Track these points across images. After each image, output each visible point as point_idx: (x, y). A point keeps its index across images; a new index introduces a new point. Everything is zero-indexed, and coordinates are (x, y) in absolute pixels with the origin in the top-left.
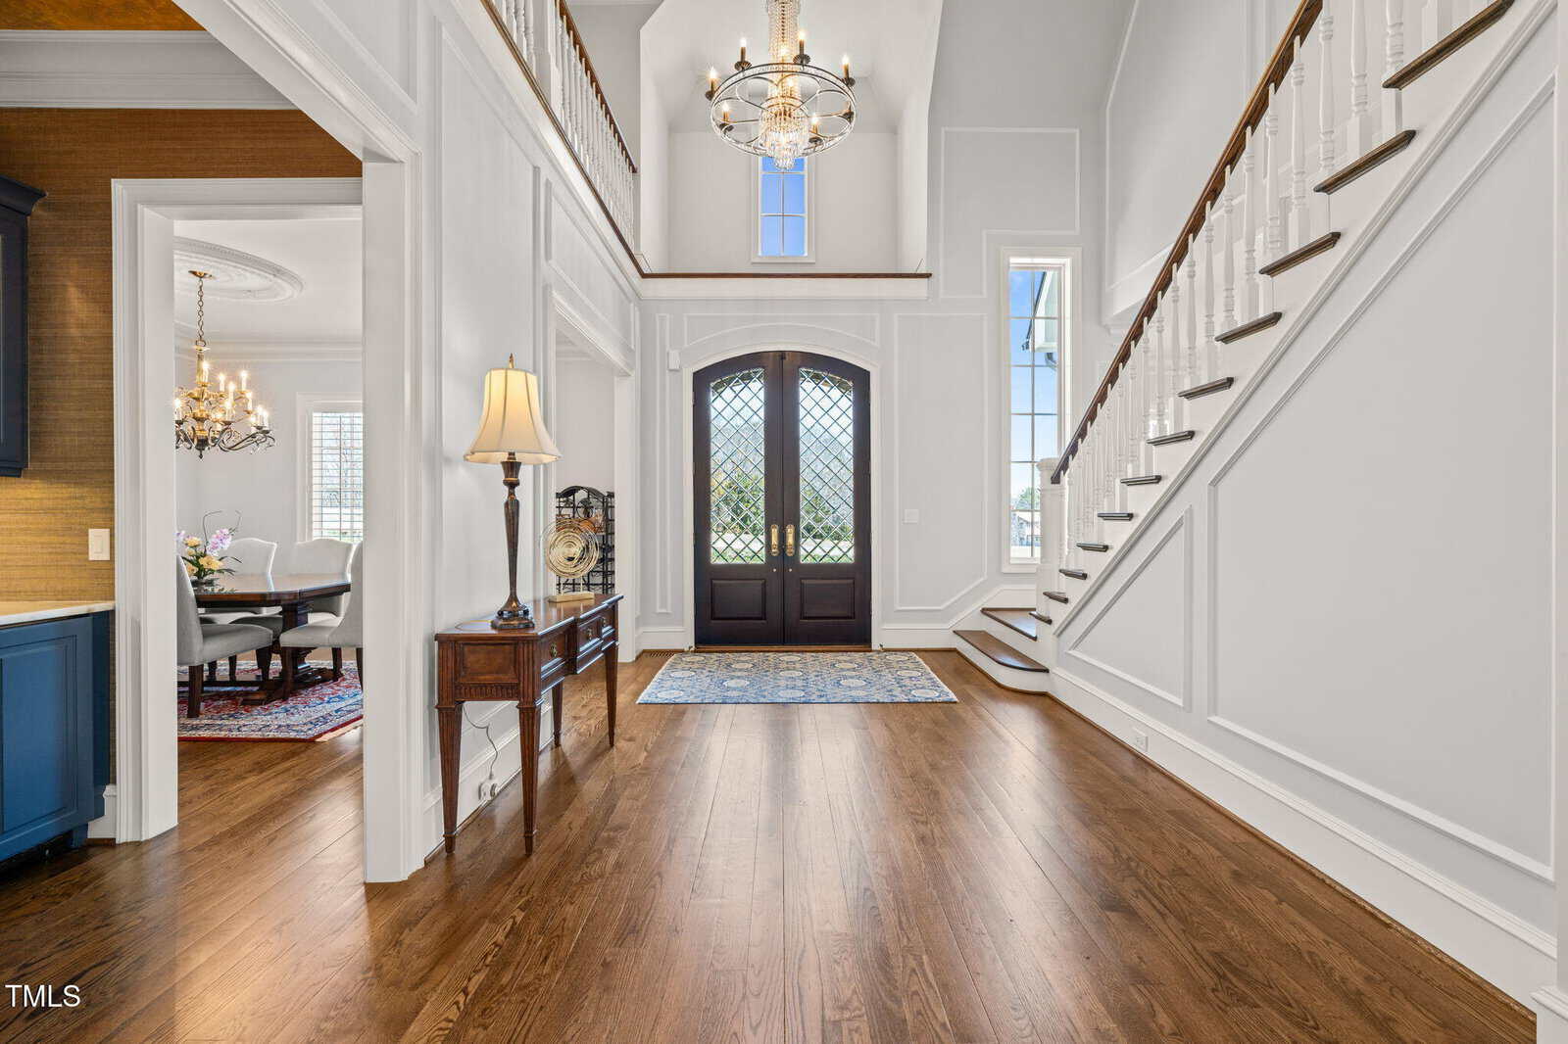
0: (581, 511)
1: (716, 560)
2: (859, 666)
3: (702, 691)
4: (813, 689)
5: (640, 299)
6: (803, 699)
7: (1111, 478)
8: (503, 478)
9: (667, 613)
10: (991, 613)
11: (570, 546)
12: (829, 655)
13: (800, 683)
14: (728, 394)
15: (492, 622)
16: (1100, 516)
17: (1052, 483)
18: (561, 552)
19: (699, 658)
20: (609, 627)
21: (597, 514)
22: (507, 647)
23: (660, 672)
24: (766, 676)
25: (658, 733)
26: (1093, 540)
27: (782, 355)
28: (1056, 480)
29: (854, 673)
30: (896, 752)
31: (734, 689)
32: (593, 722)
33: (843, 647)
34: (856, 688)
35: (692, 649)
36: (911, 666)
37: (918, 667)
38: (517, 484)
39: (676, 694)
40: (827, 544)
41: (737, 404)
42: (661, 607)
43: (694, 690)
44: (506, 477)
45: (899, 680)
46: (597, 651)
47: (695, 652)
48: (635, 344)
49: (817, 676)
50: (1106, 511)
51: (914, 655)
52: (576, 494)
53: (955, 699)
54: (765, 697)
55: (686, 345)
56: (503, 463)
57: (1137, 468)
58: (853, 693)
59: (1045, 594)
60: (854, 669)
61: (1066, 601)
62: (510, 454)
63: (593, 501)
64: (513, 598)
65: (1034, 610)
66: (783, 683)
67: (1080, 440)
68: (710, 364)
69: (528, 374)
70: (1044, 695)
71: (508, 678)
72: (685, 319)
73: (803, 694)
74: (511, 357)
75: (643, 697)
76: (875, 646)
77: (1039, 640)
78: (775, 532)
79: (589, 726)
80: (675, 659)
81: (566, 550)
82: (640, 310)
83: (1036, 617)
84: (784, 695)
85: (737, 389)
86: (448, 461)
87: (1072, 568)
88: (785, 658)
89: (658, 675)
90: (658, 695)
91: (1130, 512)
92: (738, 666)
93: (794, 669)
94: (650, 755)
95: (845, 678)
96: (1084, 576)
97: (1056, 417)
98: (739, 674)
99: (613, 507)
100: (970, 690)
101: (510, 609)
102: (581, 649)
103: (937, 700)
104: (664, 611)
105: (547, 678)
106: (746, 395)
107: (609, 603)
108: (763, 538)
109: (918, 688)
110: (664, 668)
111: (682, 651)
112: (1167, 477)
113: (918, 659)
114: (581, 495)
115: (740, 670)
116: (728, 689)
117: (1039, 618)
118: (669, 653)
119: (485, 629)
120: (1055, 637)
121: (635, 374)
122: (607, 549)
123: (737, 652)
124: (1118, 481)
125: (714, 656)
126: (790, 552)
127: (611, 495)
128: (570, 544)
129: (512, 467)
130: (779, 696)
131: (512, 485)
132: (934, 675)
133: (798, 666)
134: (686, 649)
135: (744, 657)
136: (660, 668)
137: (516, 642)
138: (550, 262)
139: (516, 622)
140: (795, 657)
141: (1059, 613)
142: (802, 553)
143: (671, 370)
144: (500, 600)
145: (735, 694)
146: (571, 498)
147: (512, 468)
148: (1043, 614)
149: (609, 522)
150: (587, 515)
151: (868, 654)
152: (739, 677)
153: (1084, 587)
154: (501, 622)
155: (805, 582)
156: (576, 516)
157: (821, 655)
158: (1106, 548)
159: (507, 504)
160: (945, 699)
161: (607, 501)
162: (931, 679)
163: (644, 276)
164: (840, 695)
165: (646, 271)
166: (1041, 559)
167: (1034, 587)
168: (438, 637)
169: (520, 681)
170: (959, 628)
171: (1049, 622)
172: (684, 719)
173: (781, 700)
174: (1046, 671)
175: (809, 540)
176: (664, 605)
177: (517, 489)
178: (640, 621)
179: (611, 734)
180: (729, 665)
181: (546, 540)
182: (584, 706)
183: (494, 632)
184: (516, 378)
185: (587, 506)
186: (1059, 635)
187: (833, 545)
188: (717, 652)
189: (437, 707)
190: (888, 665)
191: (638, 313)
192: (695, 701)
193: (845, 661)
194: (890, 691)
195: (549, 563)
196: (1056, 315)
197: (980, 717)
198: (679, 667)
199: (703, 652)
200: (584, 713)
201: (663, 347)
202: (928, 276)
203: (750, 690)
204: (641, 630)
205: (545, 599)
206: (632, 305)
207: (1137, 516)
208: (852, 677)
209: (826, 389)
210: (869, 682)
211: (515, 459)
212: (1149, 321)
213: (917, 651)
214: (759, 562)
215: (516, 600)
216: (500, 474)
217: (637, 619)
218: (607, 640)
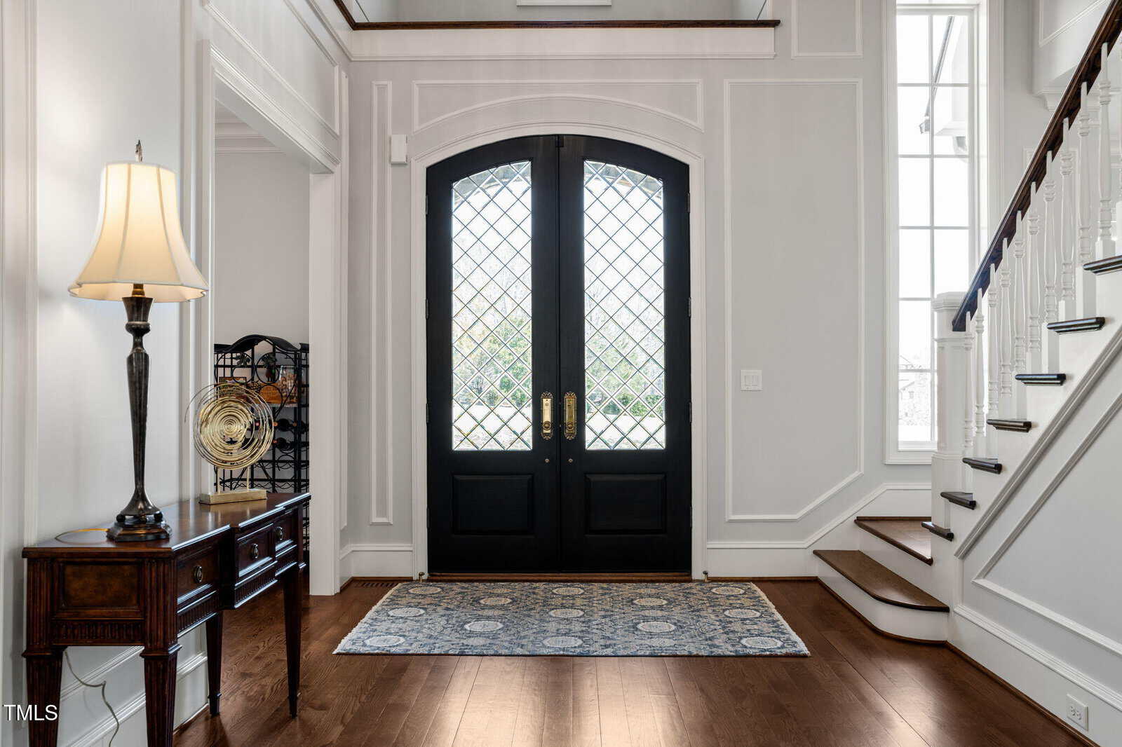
0: (262, 372)
1: (459, 444)
2: (670, 602)
3: (430, 637)
4: (596, 635)
5: (351, 61)
6: (578, 651)
7: (1037, 322)
8: (126, 321)
9: (388, 524)
10: (867, 524)
11: (230, 422)
12: (627, 586)
13: (577, 627)
14: (478, 199)
15: (108, 531)
16: (1020, 378)
17: (954, 330)
18: (215, 430)
19: (434, 589)
20: (288, 542)
21: (286, 378)
22: (126, 567)
23: (374, 608)
24: (529, 616)
25: (363, 698)
26: (1012, 415)
27: (558, 140)
28: (959, 325)
29: (660, 613)
30: (713, 730)
31: (480, 635)
32: (268, 681)
33: (650, 575)
34: (659, 635)
35: (425, 577)
36: (747, 603)
37: (757, 603)
38: (147, 330)
39: (393, 640)
40: (625, 422)
41: (492, 213)
42: (379, 515)
43: (420, 636)
44: (130, 319)
45: (725, 623)
46: (268, 575)
47: (428, 580)
48: (340, 125)
49: (604, 617)
50: (1028, 370)
51: (754, 587)
52: (256, 347)
53: (805, 651)
54: (522, 646)
55: (416, 127)
56: (126, 300)
57: (1071, 307)
58: (656, 642)
59: (943, 495)
60: (661, 607)
61: (972, 505)
62: (136, 286)
63: (280, 357)
64: (140, 496)
65: (929, 519)
66: (552, 627)
67: (993, 266)
68: (452, 154)
69: (162, 170)
70: (943, 646)
71: (129, 612)
72: (416, 89)
73: (580, 642)
74: (139, 145)
75: (345, 645)
76: (697, 573)
77: (936, 565)
78: (547, 403)
79: (263, 686)
80: (399, 590)
81: (224, 427)
82: (348, 76)
83: (931, 530)
84: (553, 644)
85: (492, 191)
86: (46, 296)
87: (982, 455)
88: (561, 590)
89: (370, 614)
90: (368, 642)
91: (1061, 372)
92: (490, 601)
93: (573, 607)
94: (349, 730)
95: (646, 619)
96: (998, 468)
97: (966, 232)
98: (490, 613)
99: (307, 366)
100: (833, 637)
101: (134, 512)
102: (241, 573)
103: (778, 652)
104: (384, 520)
105: (185, 614)
106: (505, 199)
107: (287, 507)
108: (528, 411)
109: (752, 635)
110: (380, 602)
111: (410, 580)
112: (1112, 320)
113: (760, 593)
114: (262, 348)
115: (492, 607)
116: (471, 634)
117: (936, 531)
118: (388, 582)
119: (100, 541)
120: (957, 560)
121: (342, 170)
122: (299, 426)
123: (490, 581)
124: (1045, 325)
125: (457, 587)
126: (569, 434)
127: (305, 348)
128: (231, 419)
129: (138, 305)
130: (544, 646)
131: (139, 332)
132: (778, 616)
133: (578, 602)
134: (416, 577)
135: (501, 588)
136: (375, 604)
137: (140, 561)
138: (206, 6)
139: (142, 532)
140: (576, 590)
141: (963, 522)
142: (589, 436)
143: (394, 164)
144: (121, 499)
145: (479, 641)
146: (249, 353)
147: (139, 308)
148: (942, 525)
149: (302, 387)
150: (272, 376)
151: (686, 585)
152: (488, 618)
153: (995, 484)
154: (120, 531)
155: (594, 478)
156: (256, 379)
157: (614, 587)
158: (1027, 426)
159: (130, 359)
160: (791, 650)
161: (299, 356)
162: (774, 622)
163: (356, 26)
164: (635, 644)
165: (359, 18)
166: (939, 443)
167: (928, 485)
168: (27, 553)
169: (145, 617)
170: (821, 547)
171: (950, 537)
172: (404, 679)
173: (545, 652)
174: (945, 610)
175: (599, 416)
176: (382, 512)
177: (146, 338)
178: (346, 535)
179: (293, 699)
180: (477, 601)
181: (197, 413)
182: (258, 658)
183: (111, 545)
184: (144, 175)
185: (270, 363)
186: (964, 557)
187: (634, 423)
188: (461, 581)
189: (23, 655)
190: (713, 601)
191: (345, 82)
192: (421, 651)
193: (650, 596)
194: (711, 639)
195: (200, 447)
196: (965, 80)
197: (842, 676)
198: (404, 601)
199: (441, 581)
200: (257, 669)
201: (382, 130)
202: (774, 24)
203: (503, 636)
204: (351, 547)
205: (196, 499)
206: (337, 68)
207: (1072, 377)
208: (655, 619)
209: (623, 189)
210: (680, 626)
211: (142, 293)
212: (1089, 88)
213: (759, 581)
214: (525, 448)
215: (144, 499)
216: (121, 315)
217: (343, 532)
218: (284, 561)
